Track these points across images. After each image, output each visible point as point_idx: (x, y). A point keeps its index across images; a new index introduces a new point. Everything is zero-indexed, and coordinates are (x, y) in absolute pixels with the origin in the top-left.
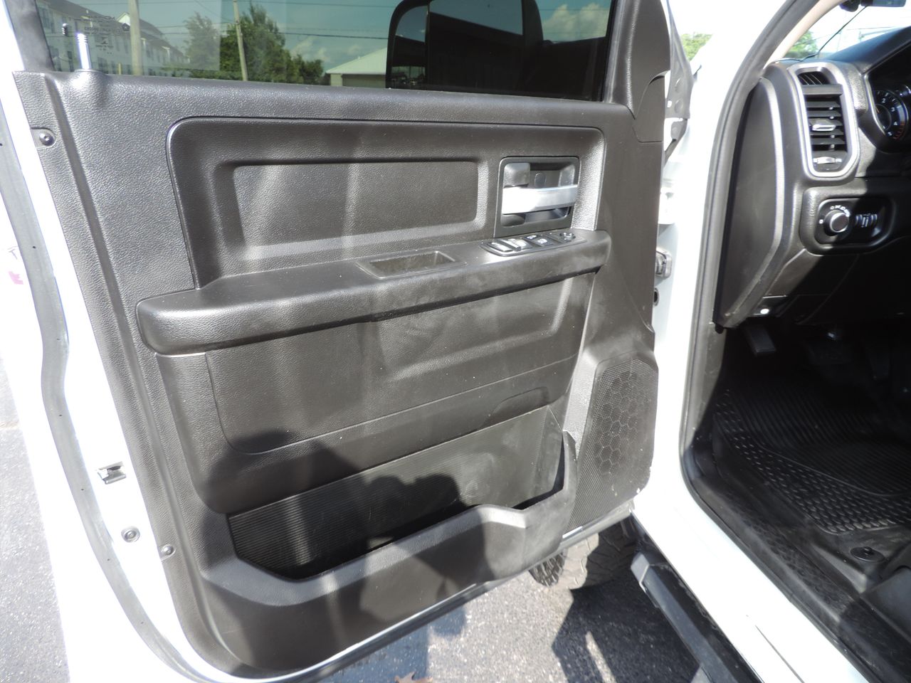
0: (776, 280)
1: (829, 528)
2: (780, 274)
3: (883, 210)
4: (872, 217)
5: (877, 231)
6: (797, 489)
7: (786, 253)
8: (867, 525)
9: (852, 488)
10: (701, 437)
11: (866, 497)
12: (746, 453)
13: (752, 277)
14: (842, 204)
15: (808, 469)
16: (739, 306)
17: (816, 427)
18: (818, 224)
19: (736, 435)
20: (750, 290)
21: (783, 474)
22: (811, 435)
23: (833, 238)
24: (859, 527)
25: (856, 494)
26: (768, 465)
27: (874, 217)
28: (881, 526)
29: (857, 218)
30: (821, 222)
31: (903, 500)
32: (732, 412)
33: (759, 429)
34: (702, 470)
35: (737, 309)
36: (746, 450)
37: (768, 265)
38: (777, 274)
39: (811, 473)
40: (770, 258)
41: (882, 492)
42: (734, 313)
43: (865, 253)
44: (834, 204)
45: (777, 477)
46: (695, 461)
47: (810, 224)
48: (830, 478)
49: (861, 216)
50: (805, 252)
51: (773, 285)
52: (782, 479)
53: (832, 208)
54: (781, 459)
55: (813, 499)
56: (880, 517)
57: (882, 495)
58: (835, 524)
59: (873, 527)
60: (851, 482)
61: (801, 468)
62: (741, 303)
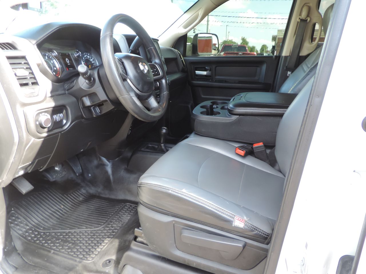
0: (23, 158)
1: (88, 259)
2: (24, 154)
3: (64, 111)
4: (60, 115)
5: (65, 122)
6: (67, 246)
7: (24, 144)
8: (101, 247)
9: (88, 231)
10: (7, 248)
11: (95, 232)
12: (35, 239)
13: (8, 159)
14: (45, 112)
15: (67, 231)
16: (5, 176)
17: (62, 207)
18: (36, 125)
19: (26, 232)
20: (10, 166)
21: (58, 241)
22: (61, 212)
23: (46, 130)
24: (99, 250)
25: (91, 233)
26: (49, 240)
27: (61, 115)
28: (107, 243)
29: (54, 117)
30: (38, 123)
31: (108, 226)
32: (20, 220)
33: (36, 222)
34: (15, 265)
35: (5, 177)
36: (35, 237)
37: (15, 151)
38: (23, 154)
39: (69, 232)
40: (15, 148)
41: (100, 226)
42: (4, 179)
43: (62, 132)
44: (41, 113)
45: (56, 244)
46: (9, 263)
47: (33, 126)
48: (78, 230)
49: (55, 116)
50: (34, 140)
51: (22, 160)
52: (58, 245)
53: (41, 115)
54: (53, 232)
55: (76, 247)
56: (104, 239)
57: (101, 227)
58: (89, 255)
59: (104, 246)
60: (87, 228)
61: (64, 233)
62: (6, 174)
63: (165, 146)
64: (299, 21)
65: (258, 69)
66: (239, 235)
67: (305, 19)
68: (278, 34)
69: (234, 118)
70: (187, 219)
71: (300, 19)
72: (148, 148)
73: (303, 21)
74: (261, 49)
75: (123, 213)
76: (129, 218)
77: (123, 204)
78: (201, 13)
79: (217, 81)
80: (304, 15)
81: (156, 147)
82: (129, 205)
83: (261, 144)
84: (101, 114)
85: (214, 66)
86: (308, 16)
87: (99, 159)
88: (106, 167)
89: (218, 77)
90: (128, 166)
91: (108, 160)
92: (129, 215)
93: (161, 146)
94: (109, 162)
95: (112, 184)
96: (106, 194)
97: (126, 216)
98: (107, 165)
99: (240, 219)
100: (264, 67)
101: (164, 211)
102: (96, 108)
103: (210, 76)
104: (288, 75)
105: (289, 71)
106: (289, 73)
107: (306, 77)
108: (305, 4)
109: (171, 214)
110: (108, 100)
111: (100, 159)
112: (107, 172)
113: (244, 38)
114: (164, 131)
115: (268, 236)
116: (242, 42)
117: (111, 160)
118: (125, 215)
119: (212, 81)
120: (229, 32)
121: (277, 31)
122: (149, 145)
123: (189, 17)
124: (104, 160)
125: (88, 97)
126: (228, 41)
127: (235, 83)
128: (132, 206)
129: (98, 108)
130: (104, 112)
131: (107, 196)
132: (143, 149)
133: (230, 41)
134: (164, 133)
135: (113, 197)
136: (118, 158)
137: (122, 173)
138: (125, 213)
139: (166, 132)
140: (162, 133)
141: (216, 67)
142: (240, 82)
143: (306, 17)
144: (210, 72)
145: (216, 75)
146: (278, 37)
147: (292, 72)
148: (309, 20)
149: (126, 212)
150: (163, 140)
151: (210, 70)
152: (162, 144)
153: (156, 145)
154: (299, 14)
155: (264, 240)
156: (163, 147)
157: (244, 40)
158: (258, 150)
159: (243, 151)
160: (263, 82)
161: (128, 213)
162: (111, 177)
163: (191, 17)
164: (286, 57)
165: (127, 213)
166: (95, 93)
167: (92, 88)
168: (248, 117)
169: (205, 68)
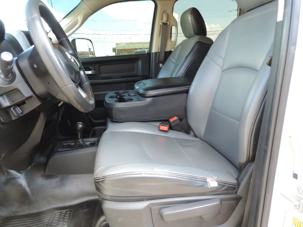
63: (82, 141)
64: (162, 24)
65: (135, 64)
66: (214, 194)
67: (165, 23)
68: (116, 46)
69: (149, 100)
70: (164, 198)
71: (162, 22)
72: (64, 147)
73: (165, 24)
75: (56, 224)
76: (66, 225)
77: (51, 214)
78: (80, 19)
79: (102, 78)
80: (165, 20)
81: (73, 144)
82: (58, 213)
83: (175, 118)
84: (23, 115)
85: (97, 66)
86: (167, 20)
87: (6, 174)
88: (18, 180)
89: (102, 75)
90: (44, 172)
91: (19, 171)
92: (65, 223)
93: (79, 142)
94: (20, 173)
95: (31, 196)
96: (26, 211)
97: (62, 225)
98: (19, 178)
99: (212, 180)
100: (140, 63)
101: (140, 198)
102: (16, 109)
103: (95, 74)
104: (160, 67)
105: (161, 64)
106: (161, 65)
107: (184, 64)
108: (164, 11)
109: (145, 198)
110: (34, 95)
111: (8, 173)
112: (20, 185)
114: (80, 126)
115: (235, 185)
117: (22, 171)
118: (60, 224)
119: (98, 79)
122: (64, 144)
123: (69, 22)
124: (13, 172)
125: (6, 96)
127: (118, 78)
128: (63, 212)
129: (18, 108)
130: (26, 111)
131: (27, 212)
132: (59, 150)
134: (81, 128)
135: (34, 211)
136: (30, 167)
137: (40, 181)
138: (59, 223)
139: (83, 126)
140: (79, 129)
141: (99, 67)
142: (123, 77)
143: (167, 22)
144: (95, 71)
145: (100, 74)
146: (117, 49)
147: (163, 64)
148: (168, 23)
149: (59, 221)
150: (80, 136)
151: (94, 70)
152: (80, 139)
153: (72, 143)
154: (161, 19)
155: (233, 191)
156: (81, 143)
158: (175, 123)
159: (166, 126)
160: (141, 75)
161: (63, 220)
162: (28, 189)
163: (71, 21)
164: (156, 53)
165: (62, 222)
166: (16, 89)
167: (13, 84)
168: (161, 97)
169: (89, 68)
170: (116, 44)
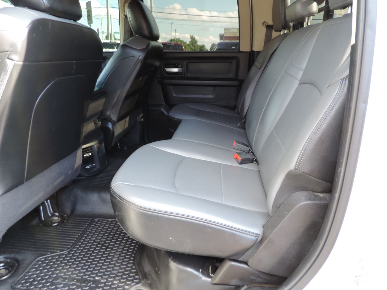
68: (224, 32)
74: (211, 48)
89: (189, 75)
113: (193, 36)
116: (191, 41)
120: (176, 30)
121: (224, 29)
126: (176, 39)
133: (177, 39)
145: (187, 72)
146: (225, 36)
151: (182, 67)
157: (192, 38)
170: (225, 29)
